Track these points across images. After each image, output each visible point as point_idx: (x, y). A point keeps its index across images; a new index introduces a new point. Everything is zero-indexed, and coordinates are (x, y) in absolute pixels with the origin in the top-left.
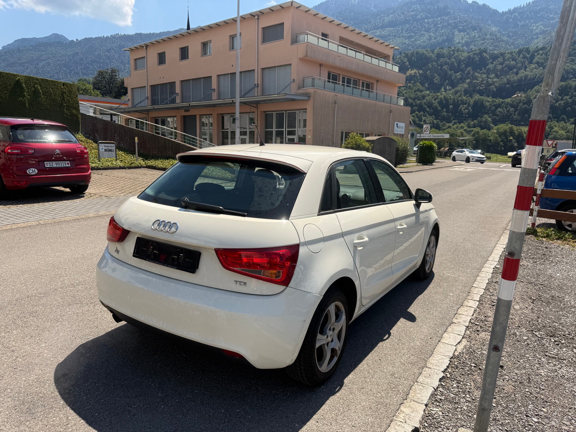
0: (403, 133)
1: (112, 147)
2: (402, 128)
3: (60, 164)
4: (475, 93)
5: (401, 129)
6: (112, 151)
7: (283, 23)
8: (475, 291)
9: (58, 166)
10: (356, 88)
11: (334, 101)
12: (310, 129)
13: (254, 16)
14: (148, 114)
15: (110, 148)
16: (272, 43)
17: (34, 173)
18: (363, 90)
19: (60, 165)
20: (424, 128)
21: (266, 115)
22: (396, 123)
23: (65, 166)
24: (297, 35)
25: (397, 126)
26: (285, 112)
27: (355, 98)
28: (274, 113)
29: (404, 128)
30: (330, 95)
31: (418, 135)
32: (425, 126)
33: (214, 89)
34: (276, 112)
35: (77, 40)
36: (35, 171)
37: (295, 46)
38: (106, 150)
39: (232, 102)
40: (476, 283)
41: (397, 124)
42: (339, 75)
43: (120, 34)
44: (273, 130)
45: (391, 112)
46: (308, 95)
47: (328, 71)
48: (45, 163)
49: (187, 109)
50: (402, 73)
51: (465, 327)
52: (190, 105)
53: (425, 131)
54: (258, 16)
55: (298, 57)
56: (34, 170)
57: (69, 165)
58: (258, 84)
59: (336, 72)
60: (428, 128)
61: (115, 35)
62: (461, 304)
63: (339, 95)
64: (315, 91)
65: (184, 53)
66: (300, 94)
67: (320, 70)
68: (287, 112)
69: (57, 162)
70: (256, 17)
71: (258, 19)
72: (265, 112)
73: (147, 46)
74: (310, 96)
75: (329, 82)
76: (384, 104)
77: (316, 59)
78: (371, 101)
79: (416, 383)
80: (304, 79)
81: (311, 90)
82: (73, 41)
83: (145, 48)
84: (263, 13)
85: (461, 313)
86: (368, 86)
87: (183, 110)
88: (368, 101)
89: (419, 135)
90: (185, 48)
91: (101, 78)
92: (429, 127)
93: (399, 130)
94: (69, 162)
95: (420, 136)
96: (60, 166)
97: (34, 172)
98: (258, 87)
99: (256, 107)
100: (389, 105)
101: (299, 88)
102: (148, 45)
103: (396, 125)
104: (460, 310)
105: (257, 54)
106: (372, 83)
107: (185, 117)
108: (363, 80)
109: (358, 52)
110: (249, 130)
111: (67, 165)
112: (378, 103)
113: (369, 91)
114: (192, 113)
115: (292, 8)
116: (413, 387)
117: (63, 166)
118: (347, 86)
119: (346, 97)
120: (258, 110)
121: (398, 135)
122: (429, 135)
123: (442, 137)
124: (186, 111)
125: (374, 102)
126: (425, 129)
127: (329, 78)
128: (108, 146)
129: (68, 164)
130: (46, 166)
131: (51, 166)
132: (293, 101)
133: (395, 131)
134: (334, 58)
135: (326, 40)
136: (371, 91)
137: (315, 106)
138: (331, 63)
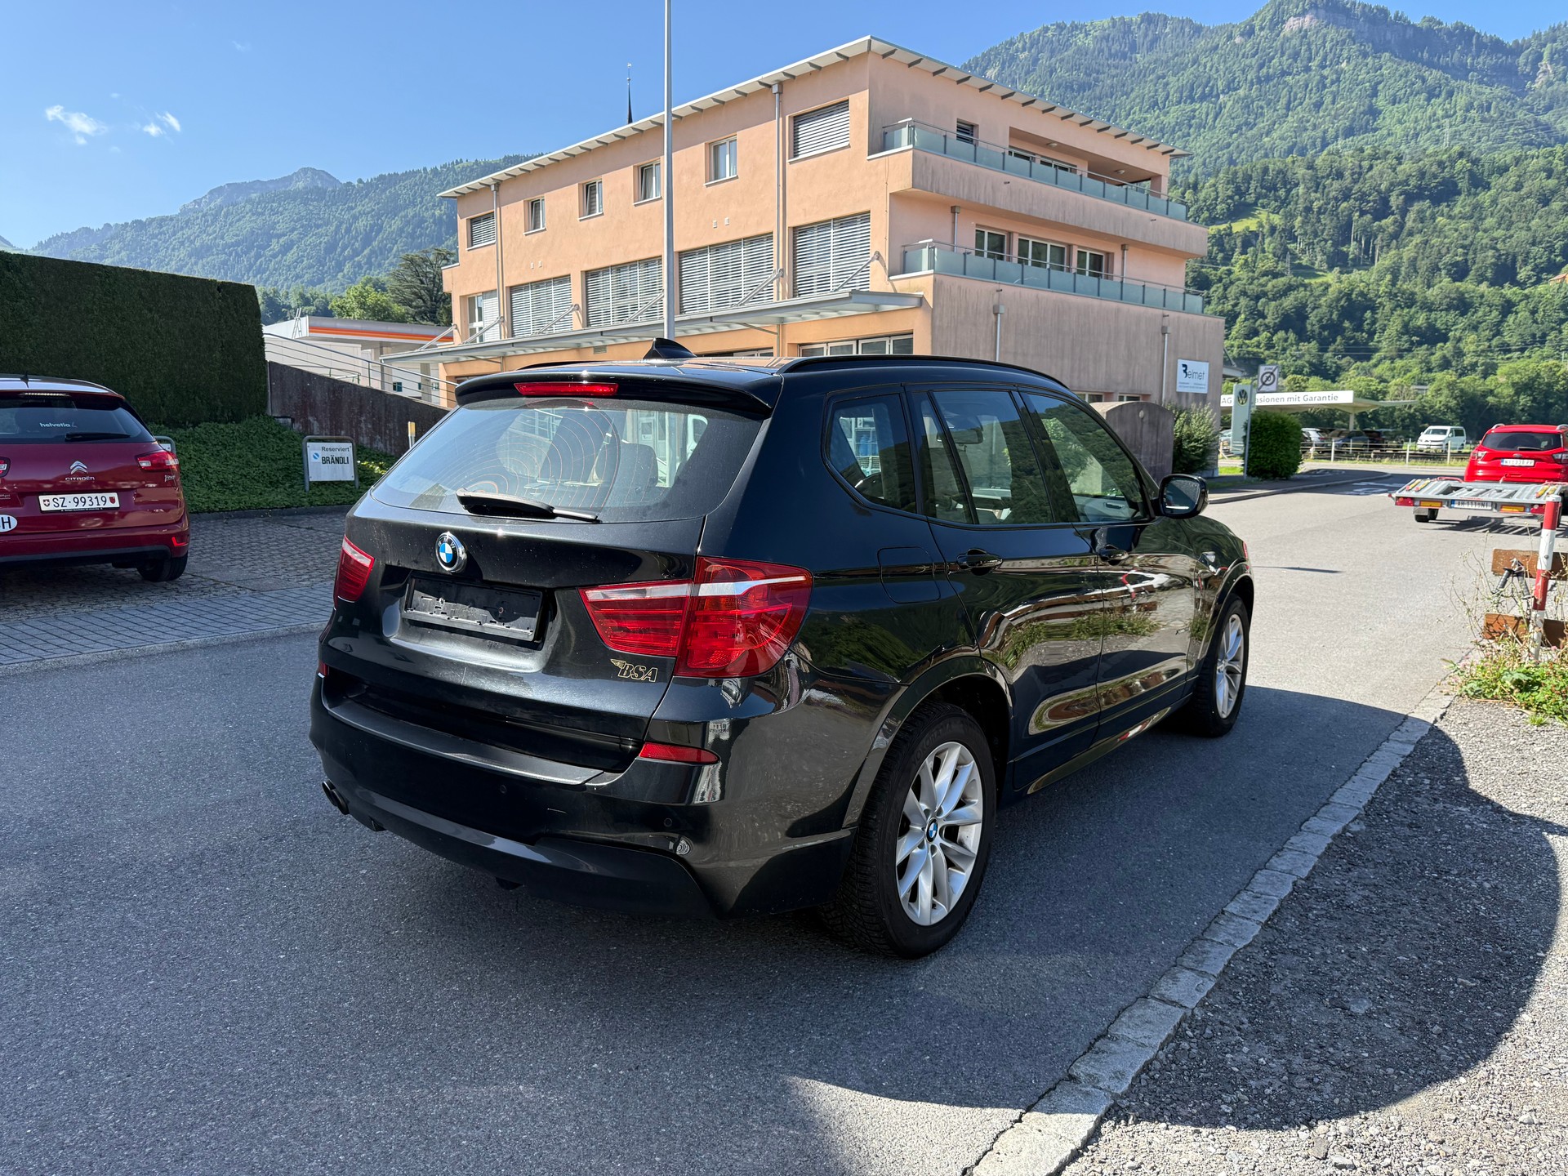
0: (1204, 391)
1: (343, 450)
2: (1200, 376)
3: (88, 500)
4: (1439, 273)
5: (1198, 381)
6: (343, 462)
7: (847, 101)
9: (80, 506)
10: (1061, 269)
11: (994, 307)
13: (769, 86)
14: (503, 363)
15: (338, 454)
16: (820, 157)
17: (7, 529)
18: (1082, 272)
19: (88, 502)
20: (1261, 373)
21: (805, 352)
22: (1181, 362)
23: (102, 506)
24: (886, 130)
25: (1185, 371)
26: (854, 343)
27: (1055, 296)
28: (826, 348)
29: (1206, 377)
30: (982, 291)
32: (1263, 370)
34: (830, 345)
36: (9, 522)
37: (880, 159)
38: (325, 460)
41: (1185, 366)
42: (1010, 233)
45: (1164, 331)
46: (916, 292)
47: (977, 225)
48: (42, 498)
50: (1197, 222)
53: (1264, 384)
54: (781, 87)
55: (889, 192)
56: (6, 520)
57: (117, 504)
58: (781, 270)
59: (1001, 226)
60: (1272, 373)
63: (1009, 290)
64: (936, 282)
65: (591, 198)
67: (954, 223)
68: (861, 342)
69: (79, 496)
70: (775, 89)
71: (780, 93)
72: (801, 345)
74: (923, 297)
75: (979, 254)
76: (1142, 309)
77: (938, 192)
78: (1104, 303)
80: (906, 249)
81: (925, 280)
82: (349, 184)
83: (493, 188)
84: (796, 79)
85: (1123, 1031)
86: (1099, 264)
88: (1096, 302)
90: (594, 182)
92: (1278, 373)
93: (1191, 381)
94: (115, 495)
96: (87, 506)
97: (7, 525)
98: (781, 276)
99: (776, 334)
100: (1159, 312)
101: (893, 276)
102: (501, 181)
103: (1181, 369)
105: (777, 188)
106: (1108, 254)
108: (1079, 247)
109: (1065, 169)
111: (109, 505)
112: (1124, 307)
113: (1098, 276)
115: (870, 55)
117: (95, 506)
118: (1034, 264)
119: (1028, 293)
120: (781, 342)
121: (1190, 396)
122: (1293, 395)
123: (1333, 401)
125: (1114, 305)
126: (1264, 379)
127: (979, 244)
128: (333, 450)
129: (112, 500)
130: (44, 508)
131: (60, 508)
132: (876, 310)
133: (1178, 385)
134: (993, 187)
135: (970, 141)
136: (1107, 277)
137: (937, 323)
138: (982, 202)
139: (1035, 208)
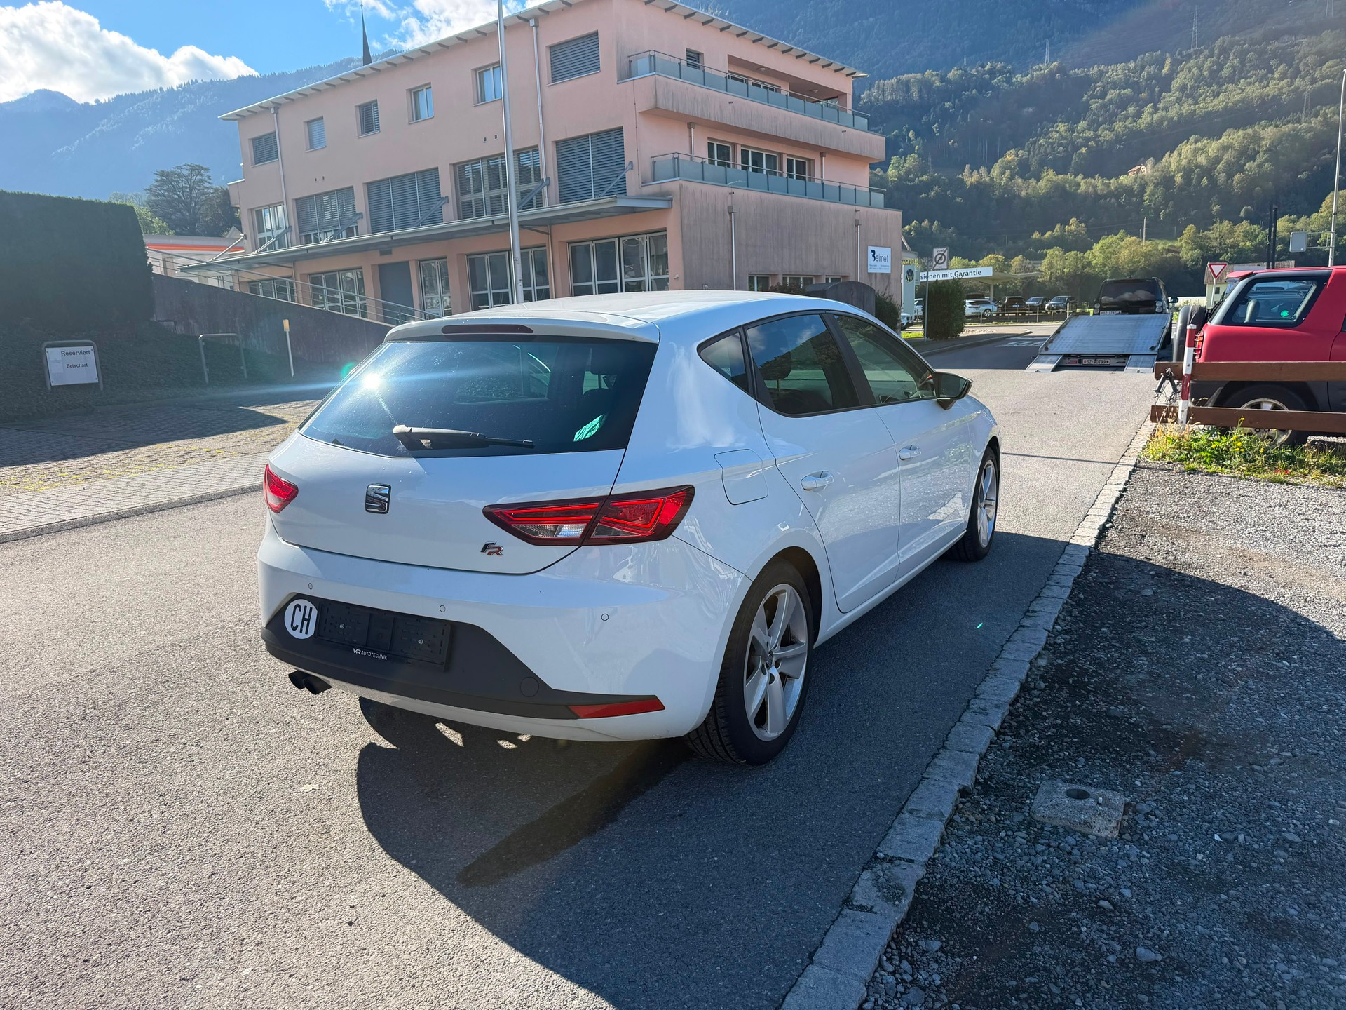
0: (888, 271)
2: (885, 259)
4: (1045, 168)
5: (884, 263)
7: (596, 34)
8: (1063, 571)
10: (775, 174)
11: (728, 207)
12: (677, 276)
13: (527, 21)
14: (293, 268)
16: (573, 82)
18: (791, 176)
21: (574, 251)
22: (870, 248)
24: (631, 58)
25: (873, 256)
26: (616, 240)
27: (774, 196)
28: (592, 245)
29: (890, 258)
30: (717, 194)
31: (922, 274)
32: (936, 251)
33: (447, 197)
34: (595, 242)
35: (97, 101)
37: (628, 85)
39: (491, 224)
40: (1065, 556)
41: (873, 251)
42: (734, 145)
43: (200, 81)
44: (593, 283)
45: (857, 223)
46: (666, 196)
47: (709, 139)
49: (385, 248)
50: (876, 132)
51: (1046, 633)
52: (394, 238)
53: (937, 263)
54: (537, 19)
55: (637, 112)
58: (548, 179)
59: (727, 139)
60: (943, 254)
61: (188, 83)
62: (1037, 594)
63: (739, 193)
64: (681, 187)
65: (368, 118)
66: (649, 196)
67: (691, 137)
68: (621, 239)
70: (532, 23)
71: (537, 26)
72: (569, 243)
73: (277, 106)
74: (671, 199)
75: (711, 162)
76: (839, 206)
77: (677, 111)
78: (812, 202)
79: (958, 723)
80: (655, 160)
81: (673, 185)
82: (87, 104)
83: (272, 110)
84: (547, 12)
85: (1036, 609)
86: (803, 169)
87: (377, 253)
88: (805, 201)
89: (926, 273)
90: (369, 104)
91: (166, 191)
92: (946, 254)
93: (878, 264)
95: (927, 277)
98: (548, 185)
99: (548, 234)
100: (853, 207)
101: (644, 183)
102: (280, 104)
103: (870, 254)
104: (1034, 604)
105: (540, 108)
106: (810, 160)
107: (382, 268)
108: (788, 155)
109: (772, 90)
110: (536, 288)
112: (826, 204)
113: (804, 179)
114: (397, 256)
116: (953, 730)
118: (754, 170)
119: (753, 195)
120: (554, 240)
121: (878, 276)
122: (946, 272)
123: (978, 276)
124: (382, 253)
125: (818, 203)
127: (711, 154)
132: (635, 212)
133: (869, 267)
134: (720, 107)
135: (698, 67)
136: (810, 180)
137: (686, 222)
138: (713, 119)
139: (754, 123)
